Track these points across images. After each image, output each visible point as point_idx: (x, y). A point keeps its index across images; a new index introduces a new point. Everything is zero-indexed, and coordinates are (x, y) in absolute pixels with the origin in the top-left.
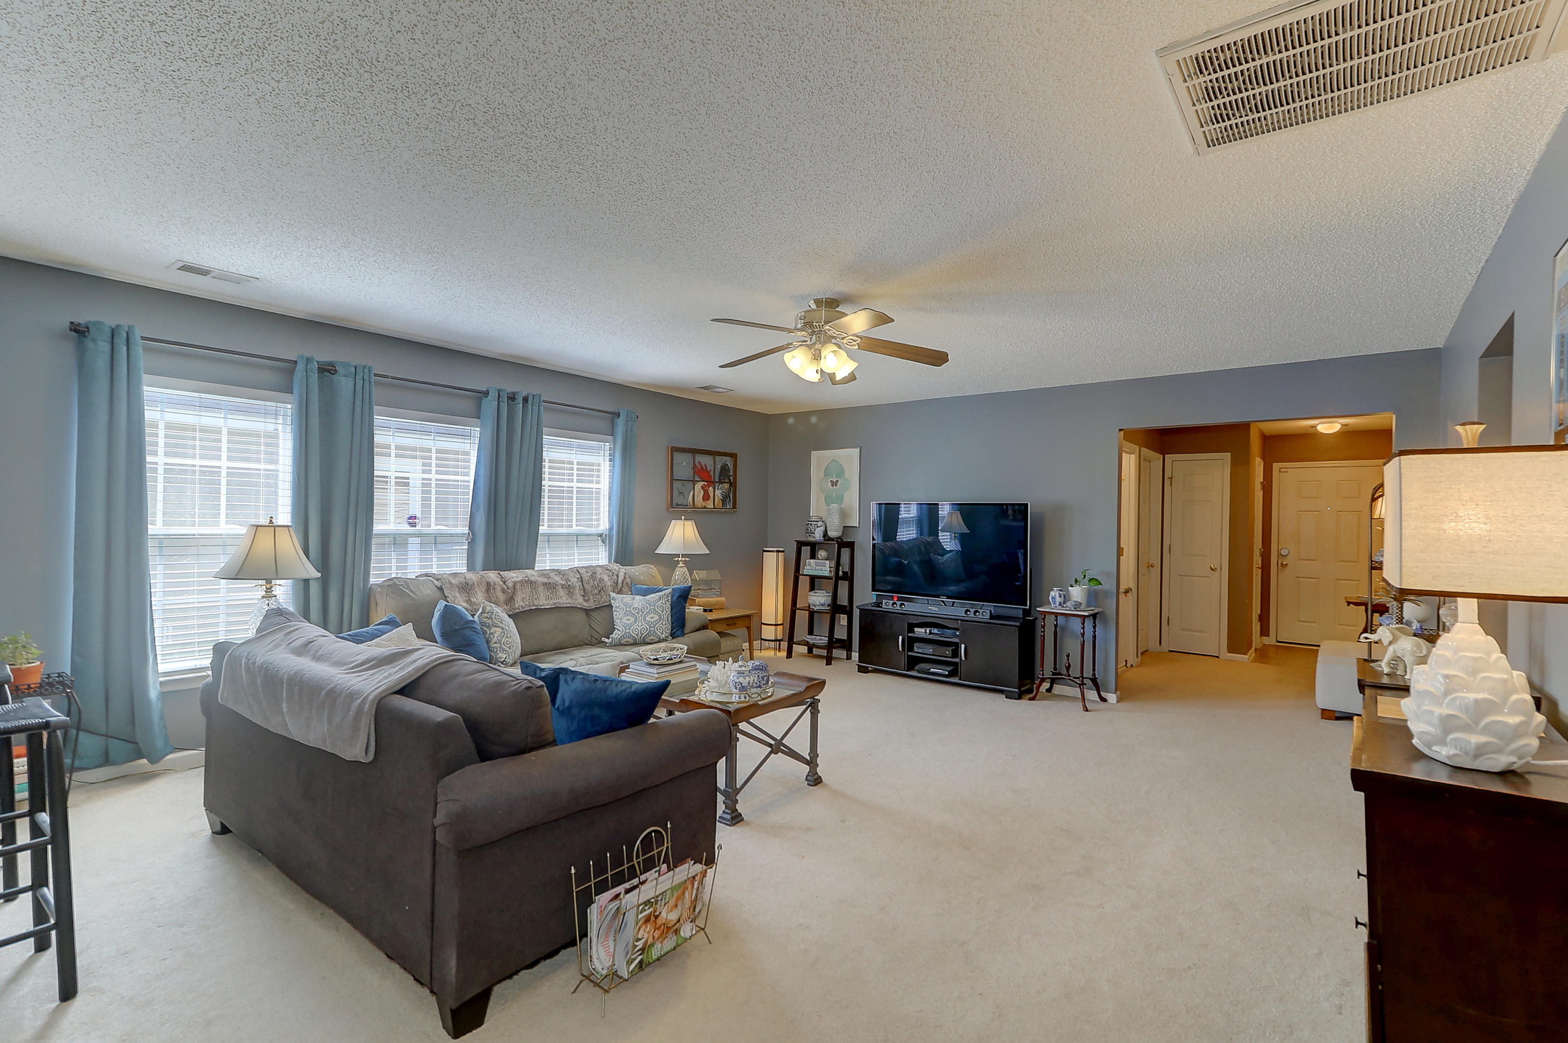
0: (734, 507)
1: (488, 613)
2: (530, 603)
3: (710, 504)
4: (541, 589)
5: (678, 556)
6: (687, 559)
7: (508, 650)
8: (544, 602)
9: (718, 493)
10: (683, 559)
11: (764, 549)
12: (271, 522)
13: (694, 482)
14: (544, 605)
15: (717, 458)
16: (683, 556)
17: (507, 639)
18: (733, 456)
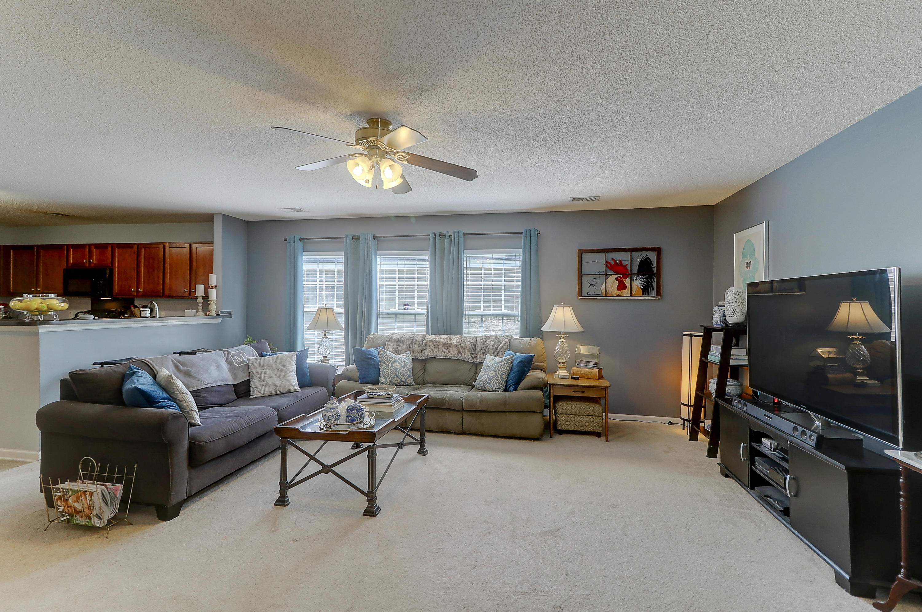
0: (658, 294)
1: (381, 355)
2: (430, 353)
3: (626, 293)
4: (441, 346)
5: (559, 333)
6: (566, 336)
7: (386, 376)
8: (440, 354)
9: (638, 283)
10: (563, 336)
11: (684, 333)
12: (326, 306)
13: (607, 275)
14: (439, 356)
15: (634, 253)
16: (563, 333)
17: (388, 371)
18: (658, 251)
